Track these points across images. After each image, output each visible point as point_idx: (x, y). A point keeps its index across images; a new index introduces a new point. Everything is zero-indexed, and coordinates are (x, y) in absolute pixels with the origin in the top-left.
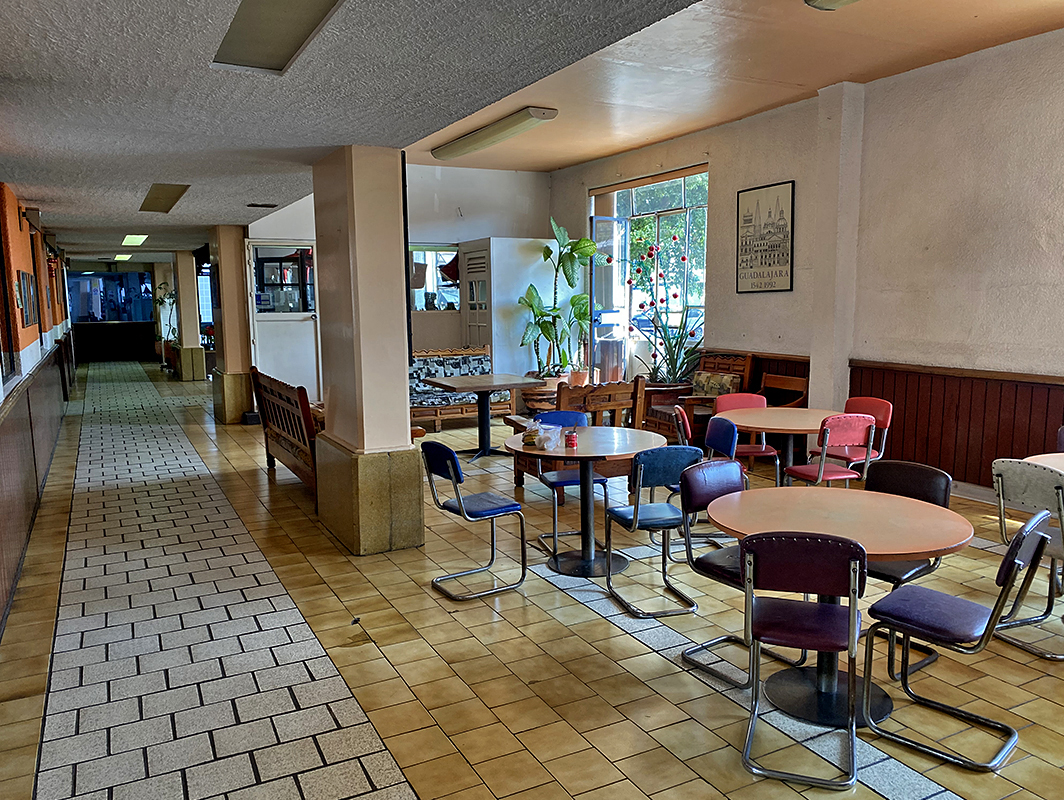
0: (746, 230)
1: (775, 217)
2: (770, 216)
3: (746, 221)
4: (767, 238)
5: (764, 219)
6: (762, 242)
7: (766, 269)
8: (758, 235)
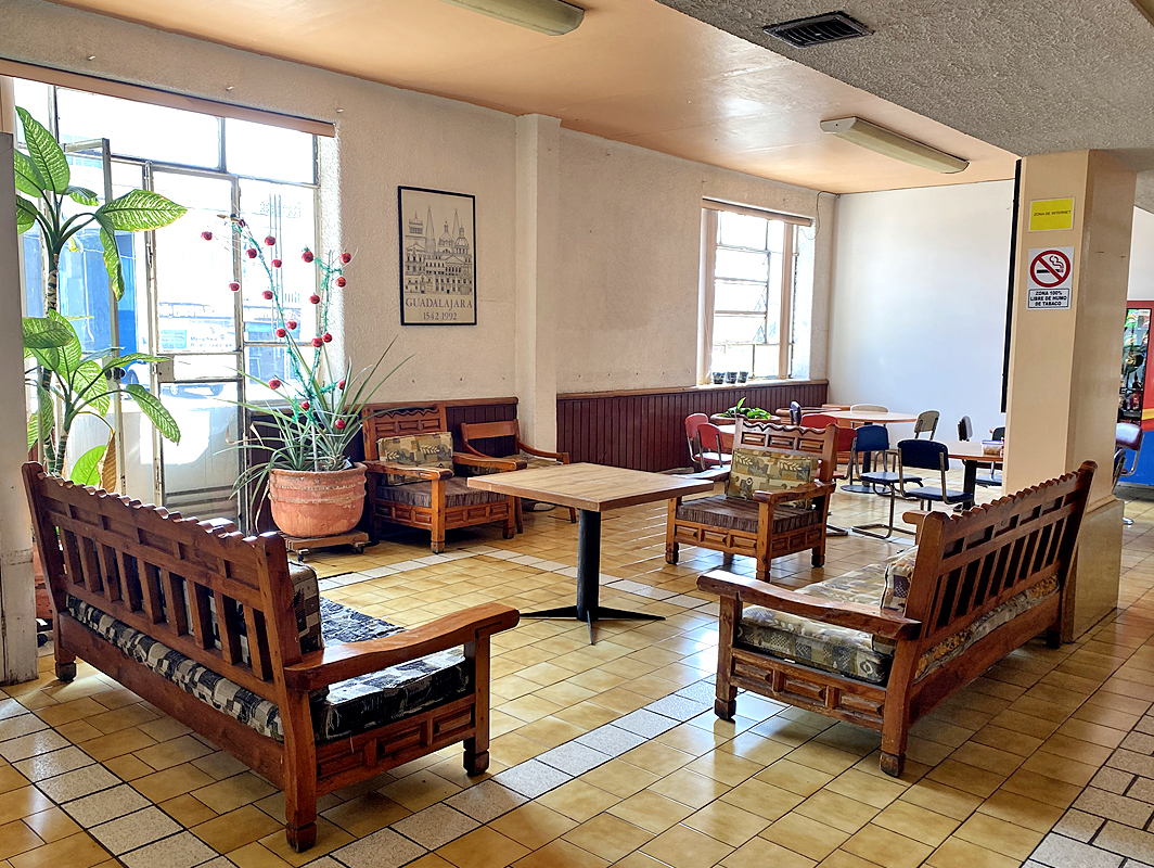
0: (413, 242)
1: (453, 235)
2: (446, 231)
3: (413, 230)
4: (444, 257)
5: (439, 233)
6: (437, 262)
7: (444, 297)
8: (430, 251)
